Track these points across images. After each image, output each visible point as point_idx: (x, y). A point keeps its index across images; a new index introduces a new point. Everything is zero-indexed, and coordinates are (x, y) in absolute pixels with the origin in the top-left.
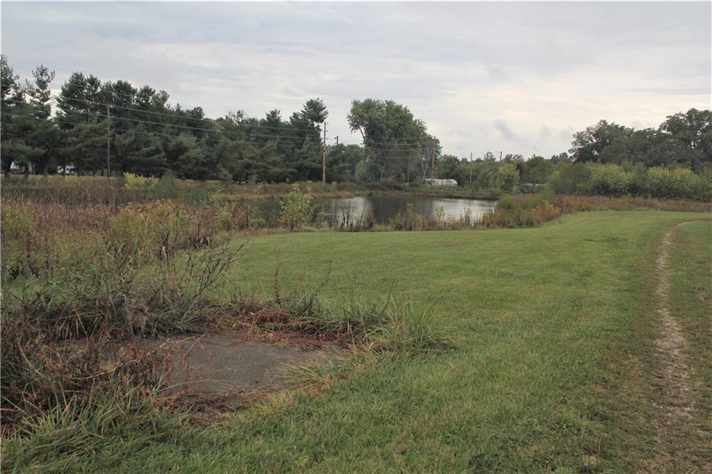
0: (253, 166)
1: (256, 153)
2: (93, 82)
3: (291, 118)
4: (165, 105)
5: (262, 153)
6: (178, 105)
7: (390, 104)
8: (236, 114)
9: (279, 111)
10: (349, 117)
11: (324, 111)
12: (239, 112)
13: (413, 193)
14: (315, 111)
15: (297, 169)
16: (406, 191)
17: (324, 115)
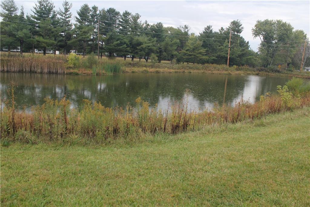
0: (187, 54)
1: (190, 48)
2: (95, 8)
3: (219, 30)
4: (138, 21)
5: (194, 47)
6: (146, 21)
7: (279, 22)
8: (184, 27)
9: (212, 26)
10: (253, 29)
11: (241, 27)
12: (185, 26)
13: (287, 75)
14: (236, 27)
15: (217, 57)
16: (282, 73)
17: (241, 29)
